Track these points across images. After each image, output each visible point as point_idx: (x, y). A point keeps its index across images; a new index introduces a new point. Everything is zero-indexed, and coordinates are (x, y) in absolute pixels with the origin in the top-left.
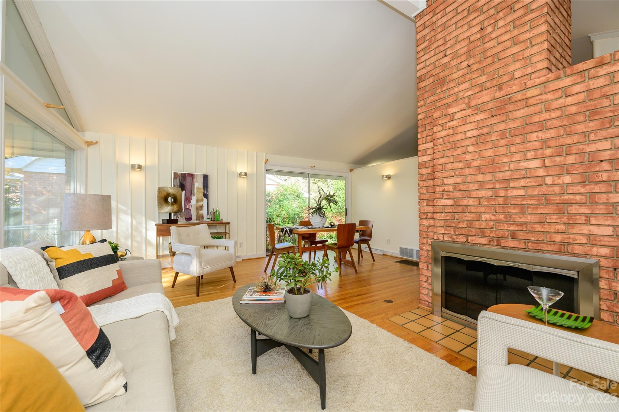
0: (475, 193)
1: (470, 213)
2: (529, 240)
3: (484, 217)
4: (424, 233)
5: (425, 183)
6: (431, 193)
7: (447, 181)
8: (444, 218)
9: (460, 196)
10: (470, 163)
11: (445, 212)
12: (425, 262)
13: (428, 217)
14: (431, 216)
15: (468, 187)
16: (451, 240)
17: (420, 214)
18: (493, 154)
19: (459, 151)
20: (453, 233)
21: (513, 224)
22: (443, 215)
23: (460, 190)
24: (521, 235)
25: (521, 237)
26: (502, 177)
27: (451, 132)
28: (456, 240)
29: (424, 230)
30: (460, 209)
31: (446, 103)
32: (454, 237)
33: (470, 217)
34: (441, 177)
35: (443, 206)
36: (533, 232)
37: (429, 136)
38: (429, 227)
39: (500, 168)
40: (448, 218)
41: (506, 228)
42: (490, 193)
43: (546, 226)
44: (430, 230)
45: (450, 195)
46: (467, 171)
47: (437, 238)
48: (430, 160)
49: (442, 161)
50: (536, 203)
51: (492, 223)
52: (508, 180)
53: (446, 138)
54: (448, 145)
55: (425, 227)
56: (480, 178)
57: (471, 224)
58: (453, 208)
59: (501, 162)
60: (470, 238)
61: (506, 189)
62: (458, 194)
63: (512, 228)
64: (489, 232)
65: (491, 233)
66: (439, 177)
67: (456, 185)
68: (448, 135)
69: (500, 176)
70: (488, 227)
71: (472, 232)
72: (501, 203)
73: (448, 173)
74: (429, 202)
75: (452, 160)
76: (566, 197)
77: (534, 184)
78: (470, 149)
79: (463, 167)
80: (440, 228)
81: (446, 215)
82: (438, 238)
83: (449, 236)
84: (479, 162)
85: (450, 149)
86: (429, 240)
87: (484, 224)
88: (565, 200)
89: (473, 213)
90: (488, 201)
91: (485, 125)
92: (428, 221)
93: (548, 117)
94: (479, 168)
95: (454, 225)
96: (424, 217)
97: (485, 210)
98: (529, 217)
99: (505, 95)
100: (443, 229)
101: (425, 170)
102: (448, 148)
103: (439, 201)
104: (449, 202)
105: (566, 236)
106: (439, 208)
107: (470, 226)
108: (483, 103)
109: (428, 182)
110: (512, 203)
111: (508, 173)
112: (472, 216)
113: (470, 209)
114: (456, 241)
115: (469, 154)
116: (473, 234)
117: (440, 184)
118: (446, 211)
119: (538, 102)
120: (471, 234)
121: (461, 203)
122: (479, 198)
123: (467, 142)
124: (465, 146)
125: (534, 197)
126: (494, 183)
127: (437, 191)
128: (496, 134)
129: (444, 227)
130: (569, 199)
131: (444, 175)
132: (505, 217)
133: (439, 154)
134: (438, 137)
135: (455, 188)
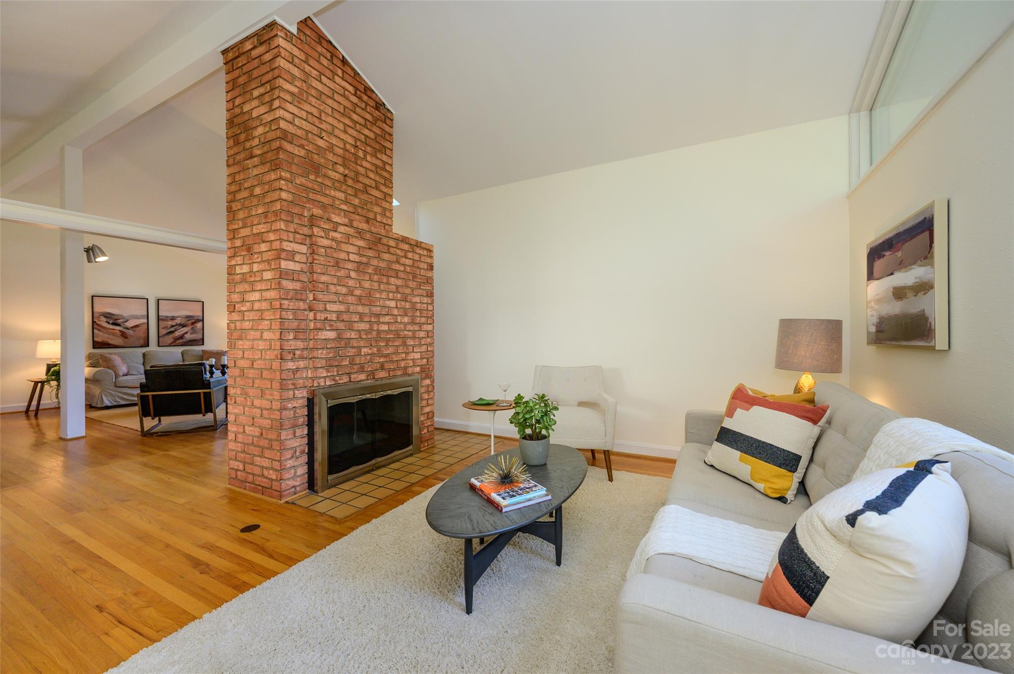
0: (356, 325)
1: (353, 347)
2: (391, 368)
3: (364, 351)
4: (290, 382)
5: (291, 304)
6: (300, 320)
7: (330, 307)
8: (326, 355)
9: (343, 328)
10: (353, 291)
11: (327, 348)
12: (291, 427)
13: (296, 356)
14: (300, 355)
15: (351, 318)
16: (334, 383)
17: (283, 353)
18: (370, 287)
19: (342, 273)
20: (335, 374)
21: (381, 357)
22: (325, 352)
23: (343, 321)
24: (387, 366)
25: (386, 368)
26: (376, 311)
27: (334, 245)
28: (339, 382)
29: (289, 378)
30: (343, 343)
31: (320, 200)
32: (337, 378)
33: (351, 352)
34: (323, 300)
35: (325, 339)
36: (392, 361)
37: (298, 233)
38: (297, 371)
39: (374, 302)
40: (331, 355)
41: (378, 361)
42: (367, 326)
43: (398, 356)
44: (298, 375)
45: (333, 325)
46: (350, 299)
47: (317, 385)
48: (299, 270)
49: (324, 278)
50: (393, 337)
51: (369, 357)
52: (378, 316)
53: (328, 250)
54: (331, 261)
55: (290, 373)
56: (360, 309)
57: (353, 360)
58: (336, 342)
59: (374, 296)
60: (352, 376)
61: (379, 323)
62: (341, 325)
63: (381, 360)
64: (367, 366)
65: (368, 368)
66: (321, 300)
67: (339, 313)
68: (331, 248)
69: (374, 309)
70: (366, 362)
71: (354, 369)
72: (375, 337)
73: (331, 297)
74: (297, 333)
75: (335, 281)
76: (406, 333)
77: (392, 321)
78: (353, 274)
79: (346, 293)
80: (321, 370)
81: (328, 351)
82: (319, 384)
83: (332, 378)
84: (360, 291)
85: (333, 266)
86: (296, 392)
87: (363, 358)
88: (405, 335)
89: (355, 347)
90: (366, 335)
91: (364, 254)
92: (296, 363)
93: (398, 269)
94: (360, 298)
95: (337, 364)
96: (290, 356)
97: (364, 343)
98: (390, 350)
99: (377, 233)
100: (325, 370)
101: (291, 284)
102: (331, 264)
103: (320, 333)
104: (332, 335)
105: (405, 362)
106: (320, 342)
107: (352, 363)
108: (363, 230)
109: (296, 303)
110: (381, 337)
111: (379, 308)
112: (354, 351)
113: (353, 343)
114: (338, 384)
115: (352, 280)
116: (355, 370)
117: (321, 309)
118: (329, 346)
119: (394, 253)
120: (353, 371)
121: (345, 336)
122: (359, 331)
123: (350, 266)
124: (347, 269)
125: (392, 332)
126: (370, 317)
127: (318, 318)
128: (372, 267)
129: (326, 368)
130: (407, 334)
131: (326, 298)
132: (377, 351)
133: (320, 268)
134: (320, 244)
135: (337, 318)
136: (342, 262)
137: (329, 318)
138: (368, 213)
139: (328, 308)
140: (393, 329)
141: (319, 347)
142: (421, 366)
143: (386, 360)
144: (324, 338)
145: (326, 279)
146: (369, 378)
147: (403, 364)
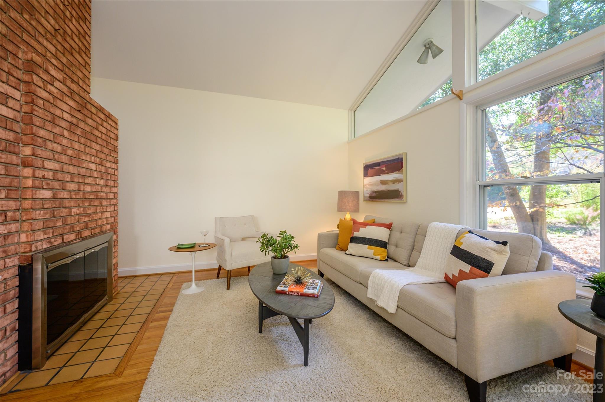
0: (68, 184)
1: (65, 207)
2: (92, 227)
3: (74, 210)
5: (3, 156)
6: (12, 176)
7: (47, 165)
8: (43, 216)
9: (58, 188)
10: (65, 150)
11: (44, 208)
13: (8, 218)
14: (12, 217)
15: (64, 177)
16: (50, 245)
18: (78, 149)
20: (51, 235)
21: (86, 216)
22: (42, 212)
23: (58, 180)
24: (90, 225)
26: (82, 172)
27: (51, 99)
28: (54, 244)
30: (57, 203)
32: (53, 240)
33: (64, 212)
34: (42, 156)
35: (43, 199)
36: (93, 220)
37: (12, 75)
38: (8, 236)
39: (81, 164)
40: (48, 216)
41: (83, 220)
42: (76, 187)
43: (97, 215)
44: (9, 240)
45: (49, 184)
46: (64, 158)
47: (35, 249)
48: (12, 117)
50: (94, 197)
51: (77, 217)
52: (84, 177)
53: (46, 103)
54: (48, 115)
56: (71, 169)
57: (66, 220)
58: (52, 202)
59: (82, 158)
60: (65, 237)
61: (84, 184)
62: (56, 185)
63: (86, 220)
64: (76, 226)
66: (39, 156)
67: (55, 171)
68: (49, 102)
69: (81, 170)
70: (75, 222)
71: (66, 229)
72: (81, 197)
73: (48, 154)
75: (51, 137)
76: (102, 194)
77: (93, 183)
78: (66, 133)
79: (61, 152)
80: (39, 233)
81: (45, 211)
82: (36, 247)
83: (48, 241)
84: (71, 152)
85: (50, 121)
86: (8, 260)
87: (73, 218)
89: (67, 207)
90: (75, 195)
91: (75, 115)
92: (8, 226)
93: (97, 135)
94: (71, 158)
95: (52, 225)
97: (74, 203)
98: (92, 210)
100: (42, 233)
101: (3, 132)
102: (48, 119)
103: (38, 192)
104: (48, 194)
105: (101, 221)
106: (38, 202)
107: (65, 223)
108: (73, 91)
110: (86, 197)
111: (84, 170)
112: (66, 211)
113: (65, 203)
114: (54, 246)
115: (65, 139)
116: (67, 231)
117: (39, 166)
118: (46, 206)
121: (59, 196)
122: (70, 191)
123: (63, 124)
124: (61, 127)
125: (93, 193)
126: (78, 177)
127: (37, 175)
128: (80, 129)
129: (43, 230)
130: (102, 196)
131: (44, 155)
132: (83, 210)
133: (38, 121)
134: (39, 95)
135: (53, 176)
136: (58, 119)
137: (46, 177)
138: (73, 76)
139: (46, 166)
140: (94, 190)
141: (38, 207)
142: (111, 223)
143: (89, 219)
144: (41, 197)
145: (44, 134)
146: (77, 237)
147: (100, 223)
